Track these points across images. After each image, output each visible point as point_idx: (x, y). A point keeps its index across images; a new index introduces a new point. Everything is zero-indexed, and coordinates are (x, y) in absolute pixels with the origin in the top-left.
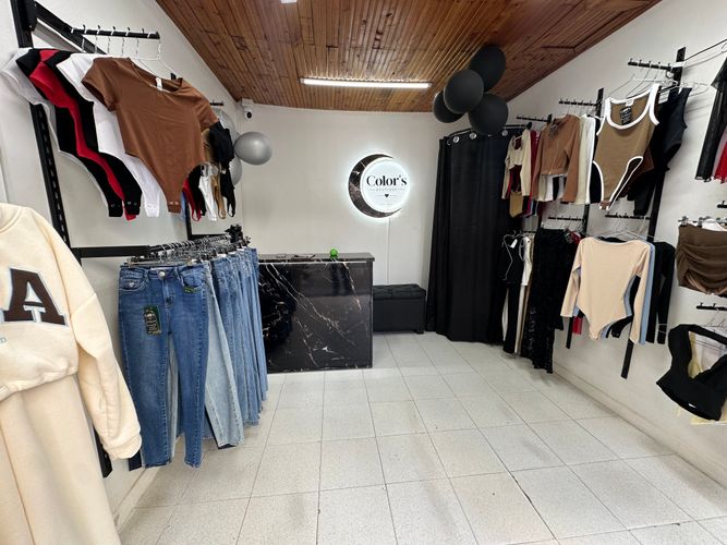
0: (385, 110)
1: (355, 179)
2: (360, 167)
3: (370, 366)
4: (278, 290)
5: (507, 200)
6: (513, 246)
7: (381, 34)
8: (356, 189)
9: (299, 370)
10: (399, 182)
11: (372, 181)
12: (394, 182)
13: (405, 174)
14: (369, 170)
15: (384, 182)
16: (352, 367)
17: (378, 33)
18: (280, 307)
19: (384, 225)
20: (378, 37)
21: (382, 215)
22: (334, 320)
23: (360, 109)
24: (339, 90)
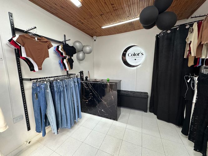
0: (135, 30)
1: (124, 55)
2: (126, 51)
3: (117, 120)
4: (90, 90)
5: (187, 59)
6: (188, 81)
7: (113, 5)
8: (124, 58)
9: (95, 115)
10: (140, 55)
11: (130, 55)
12: (138, 54)
13: (143, 52)
14: (129, 51)
15: (134, 55)
16: (111, 119)
17: (112, 5)
18: (91, 95)
19: (135, 70)
20: (113, 6)
21: (134, 66)
22: (105, 101)
23: (126, 32)
24: (115, 27)
